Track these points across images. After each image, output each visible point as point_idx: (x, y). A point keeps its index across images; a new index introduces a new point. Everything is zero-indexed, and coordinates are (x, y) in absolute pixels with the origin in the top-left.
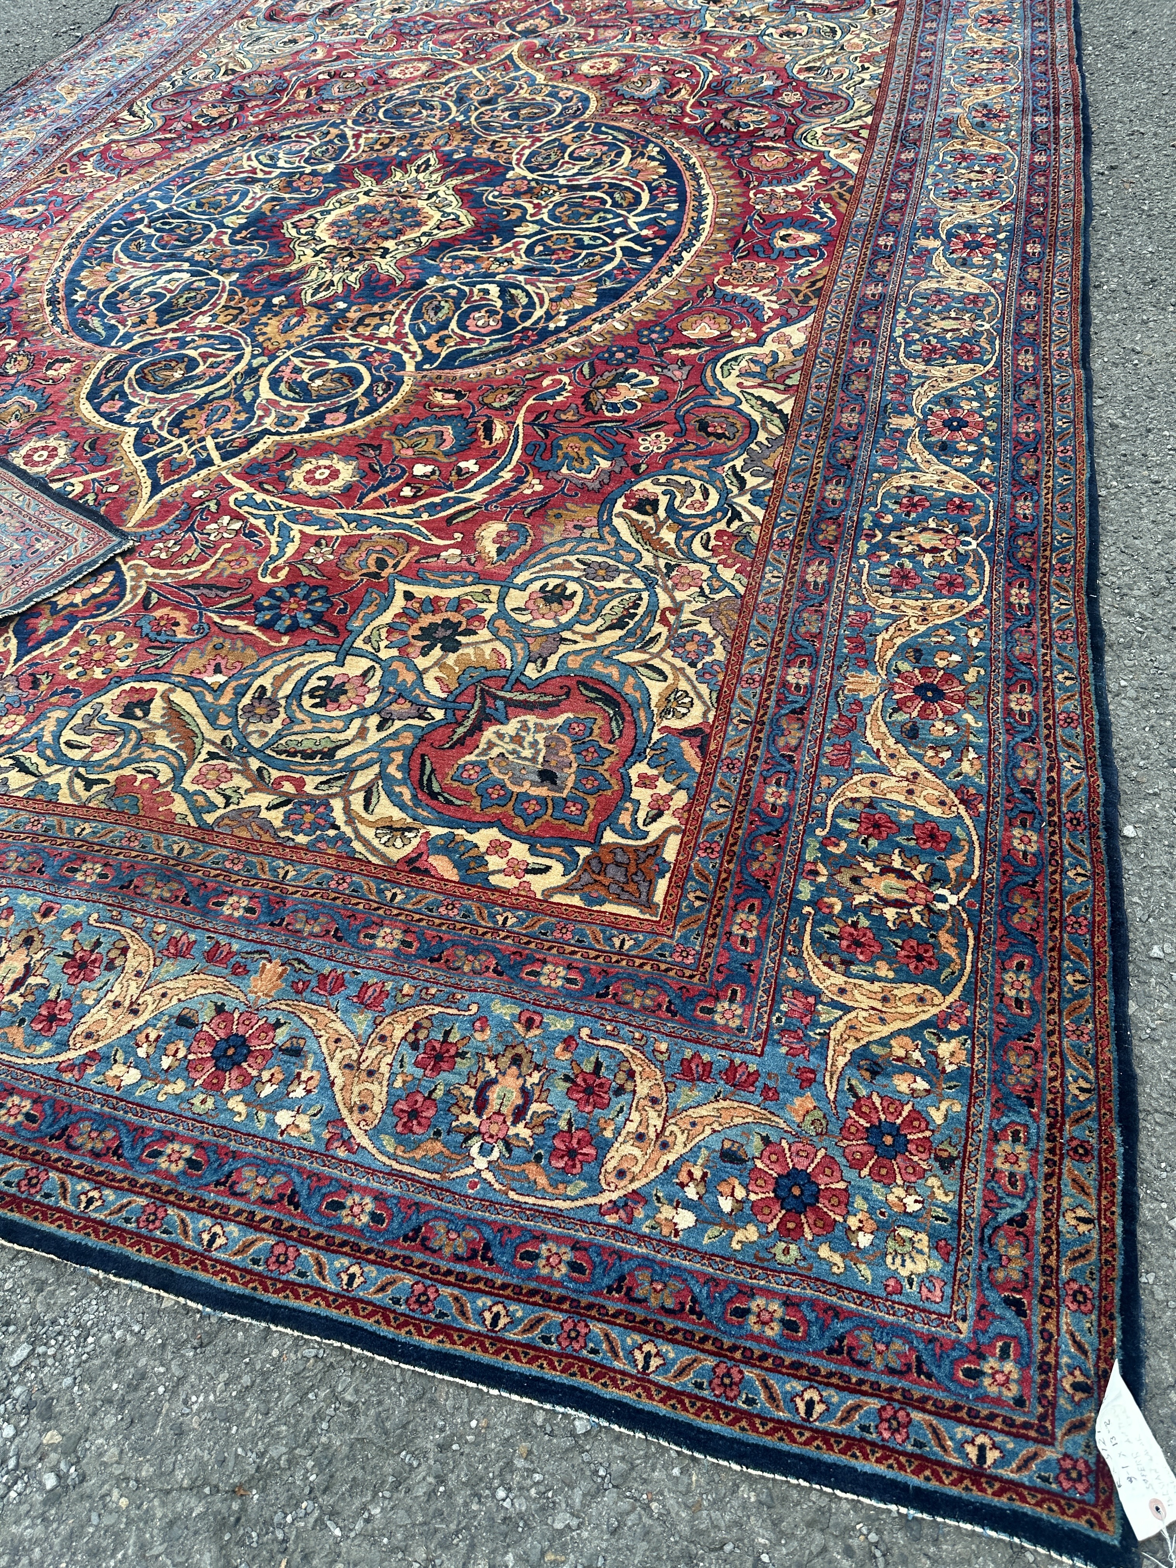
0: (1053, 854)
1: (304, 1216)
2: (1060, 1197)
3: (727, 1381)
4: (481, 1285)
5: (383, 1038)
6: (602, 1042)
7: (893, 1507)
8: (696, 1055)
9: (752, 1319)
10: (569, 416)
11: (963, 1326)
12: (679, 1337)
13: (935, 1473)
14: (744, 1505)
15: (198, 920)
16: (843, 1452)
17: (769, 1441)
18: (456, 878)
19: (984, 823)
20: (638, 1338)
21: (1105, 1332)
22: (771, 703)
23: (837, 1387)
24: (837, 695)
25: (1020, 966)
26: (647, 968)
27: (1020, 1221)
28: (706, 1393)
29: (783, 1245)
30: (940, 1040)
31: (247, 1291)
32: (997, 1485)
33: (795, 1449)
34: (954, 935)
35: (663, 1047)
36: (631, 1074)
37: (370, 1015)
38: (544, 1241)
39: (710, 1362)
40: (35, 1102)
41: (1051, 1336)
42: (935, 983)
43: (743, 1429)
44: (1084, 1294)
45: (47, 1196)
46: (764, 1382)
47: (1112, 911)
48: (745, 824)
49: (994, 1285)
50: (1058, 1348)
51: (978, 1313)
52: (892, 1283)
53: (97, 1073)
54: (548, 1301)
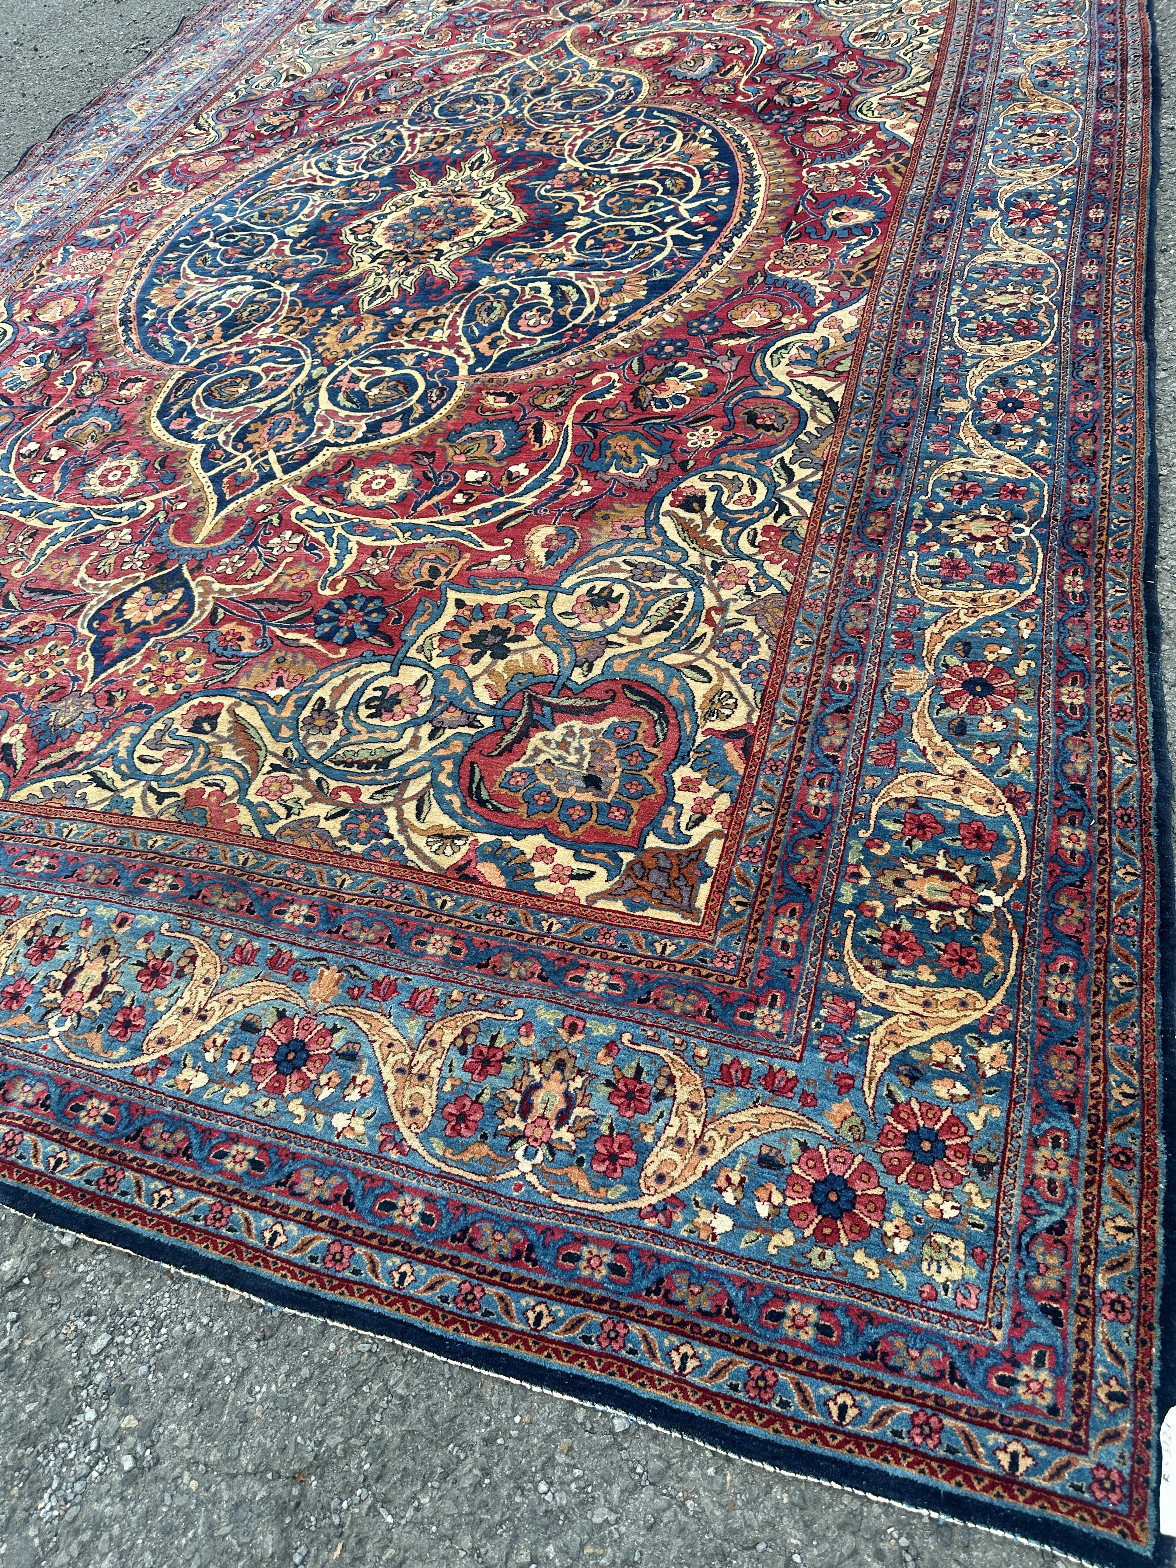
0: (1102, 852)
1: (358, 1216)
2: (1100, 1205)
3: (761, 1383)
4: (525, 1286)
5: (433, 1043)
6: (643, 1048)
7: (924, 1512)
8: (736, 1061)
9: (787, 1323)
10: (618, 414)
11: (998, 1334)
12: (716, 1339)
13: (967, 1479)
14: (777, 1506)
15: (261, 929)
16: (875, 1456)
17: (803, 1444)
18: (503, 885)
19: (1031, 822)
20: (675, 1340)
21: (1144, 1342)
22: (816, 702)
23: (870, 1392)
24: (883, 692)
25: (1064, 969)
26: (688, 973)
27: (1058, 1228)
28: (741, 1395)
29: (818, 1250)
30: (981, 1044)
31: (306, 1288)
32: (1029, 1493)
33: (827, 1452)
34: (998, 938)
35: (703, 1052)
36: (671, 1080)
37: (421, 1020)
38: (585, 1243)
39: (745, 1364)
40: (112, 1104)
41: (1086, 1345)
42: (978, 987)
43: (776, 1431)
44: (1123, 1304)
45: (124, 1194)
46: (798, 1385)
47: (1162, 912)
48: (787, 827)
49: (1031, 1292)
50: (1093, 1358)
51: (1013, 1320)
52: (927, 1289)
53: (168, 1077)
54: (589, 1302)
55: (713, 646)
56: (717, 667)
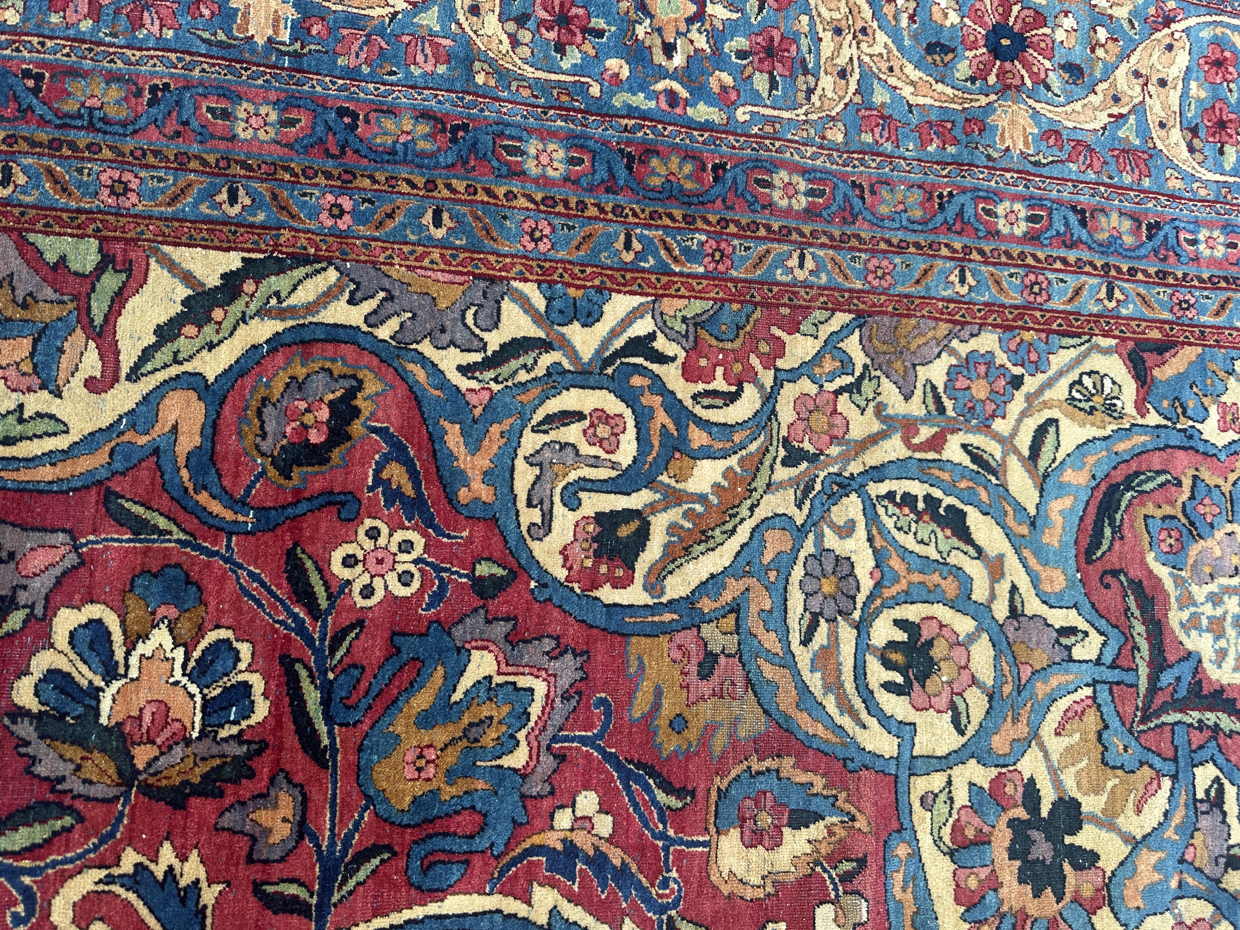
22: (1072, 256)
55: (985, 427)
56: (1024, 414)
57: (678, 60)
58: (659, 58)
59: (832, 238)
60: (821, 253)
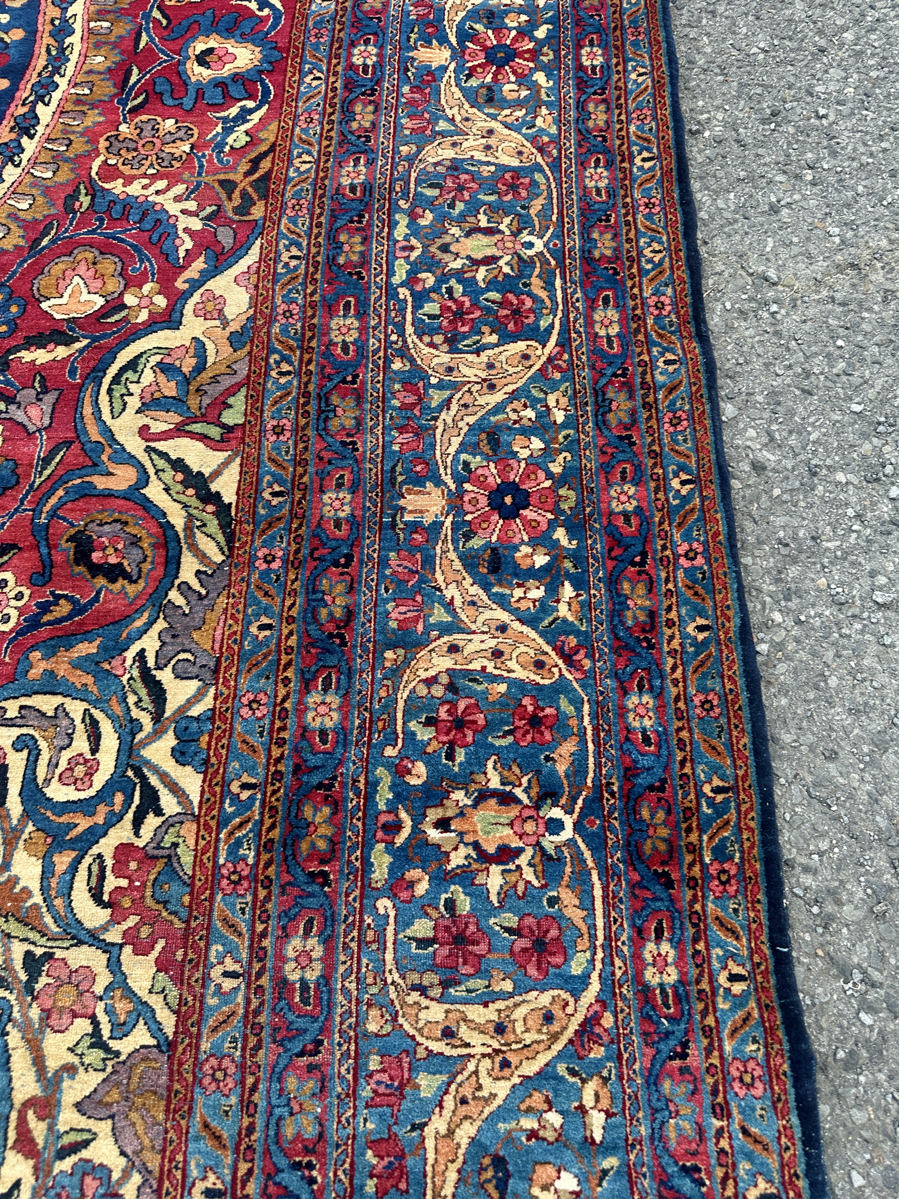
57: (434, 834)
58: (433, 815)
59: (257, 1012)
60: (240, 999)
